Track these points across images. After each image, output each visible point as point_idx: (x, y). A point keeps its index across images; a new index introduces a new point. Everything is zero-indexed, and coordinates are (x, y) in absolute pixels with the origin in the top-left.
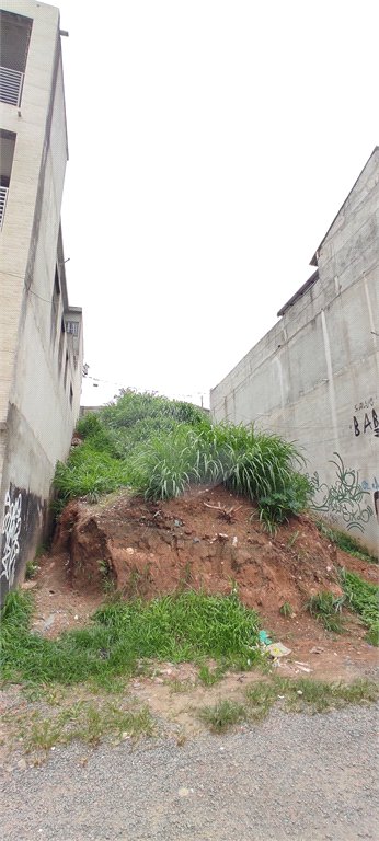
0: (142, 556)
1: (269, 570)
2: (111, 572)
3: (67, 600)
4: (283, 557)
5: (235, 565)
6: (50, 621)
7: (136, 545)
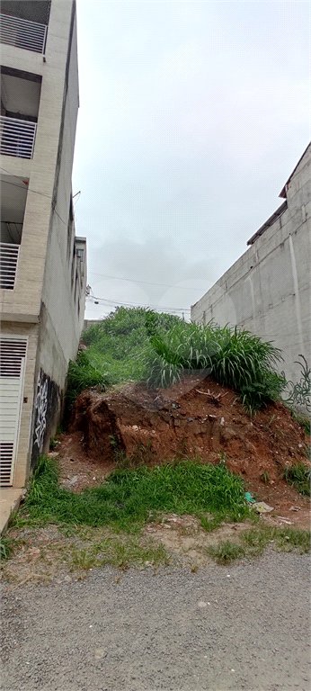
0: (145, 432)
1: (250, 444)
2: (121, 444)
3: (86, 466)
4: (262, 435)
5: (223, 441)
6: (75, 479)
7: (140, 423)
